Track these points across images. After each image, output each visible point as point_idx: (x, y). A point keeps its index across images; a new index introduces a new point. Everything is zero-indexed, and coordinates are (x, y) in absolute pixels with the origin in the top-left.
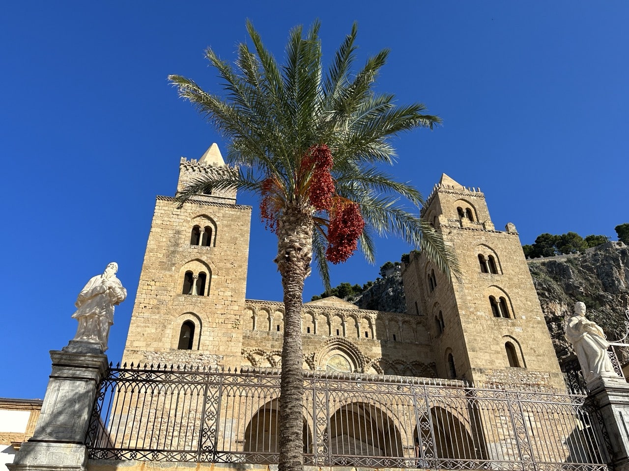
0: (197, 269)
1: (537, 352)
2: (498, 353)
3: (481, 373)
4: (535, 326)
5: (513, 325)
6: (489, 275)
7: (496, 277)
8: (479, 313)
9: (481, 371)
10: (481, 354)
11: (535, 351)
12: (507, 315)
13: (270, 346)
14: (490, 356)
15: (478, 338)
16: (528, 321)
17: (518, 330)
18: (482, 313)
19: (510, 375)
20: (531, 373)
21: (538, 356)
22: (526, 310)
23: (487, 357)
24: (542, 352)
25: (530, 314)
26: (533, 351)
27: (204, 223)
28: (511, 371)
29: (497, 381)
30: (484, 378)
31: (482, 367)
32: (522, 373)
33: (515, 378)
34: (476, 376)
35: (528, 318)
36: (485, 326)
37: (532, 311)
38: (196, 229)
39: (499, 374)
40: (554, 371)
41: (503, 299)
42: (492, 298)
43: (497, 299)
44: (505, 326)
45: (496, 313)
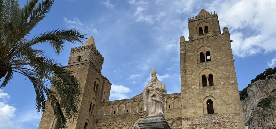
1: (227, 103)
2: (200, 107)
3: (187, 120)
4: (229, 86)
5: (214, 89)
6: (204, 64)
7: (209, 63)
8: (193, 87)
9: (188, 119)
10: (190, 110)
11: (225, 102)
12: (211, 84)
13: (109, 122)
14: (195, 110)
15: (190, 101)
16: (224, 85)
17: (216, 91)
18: (195, 86)
19: (205, 119)
20: (220, 115)
21: (228, 104)
22: (225, 78)
23: (193, 110)
24: (230, 101)
25: (227, 80)
26: (224, 102)
28: (207, 116)
29: (197, 123)
30: (189, 123)
31: (189, 117)
33: (208, 120)
34: (184, 122)
35: (225, 83)
36: (195, 93)
37: (229, 78)
39: (199, 119)
40: (237, 112)
41: (211, 76)
42: (204, 77)
43: (207, 76)
44: (208, 91)
45: (204, 84)
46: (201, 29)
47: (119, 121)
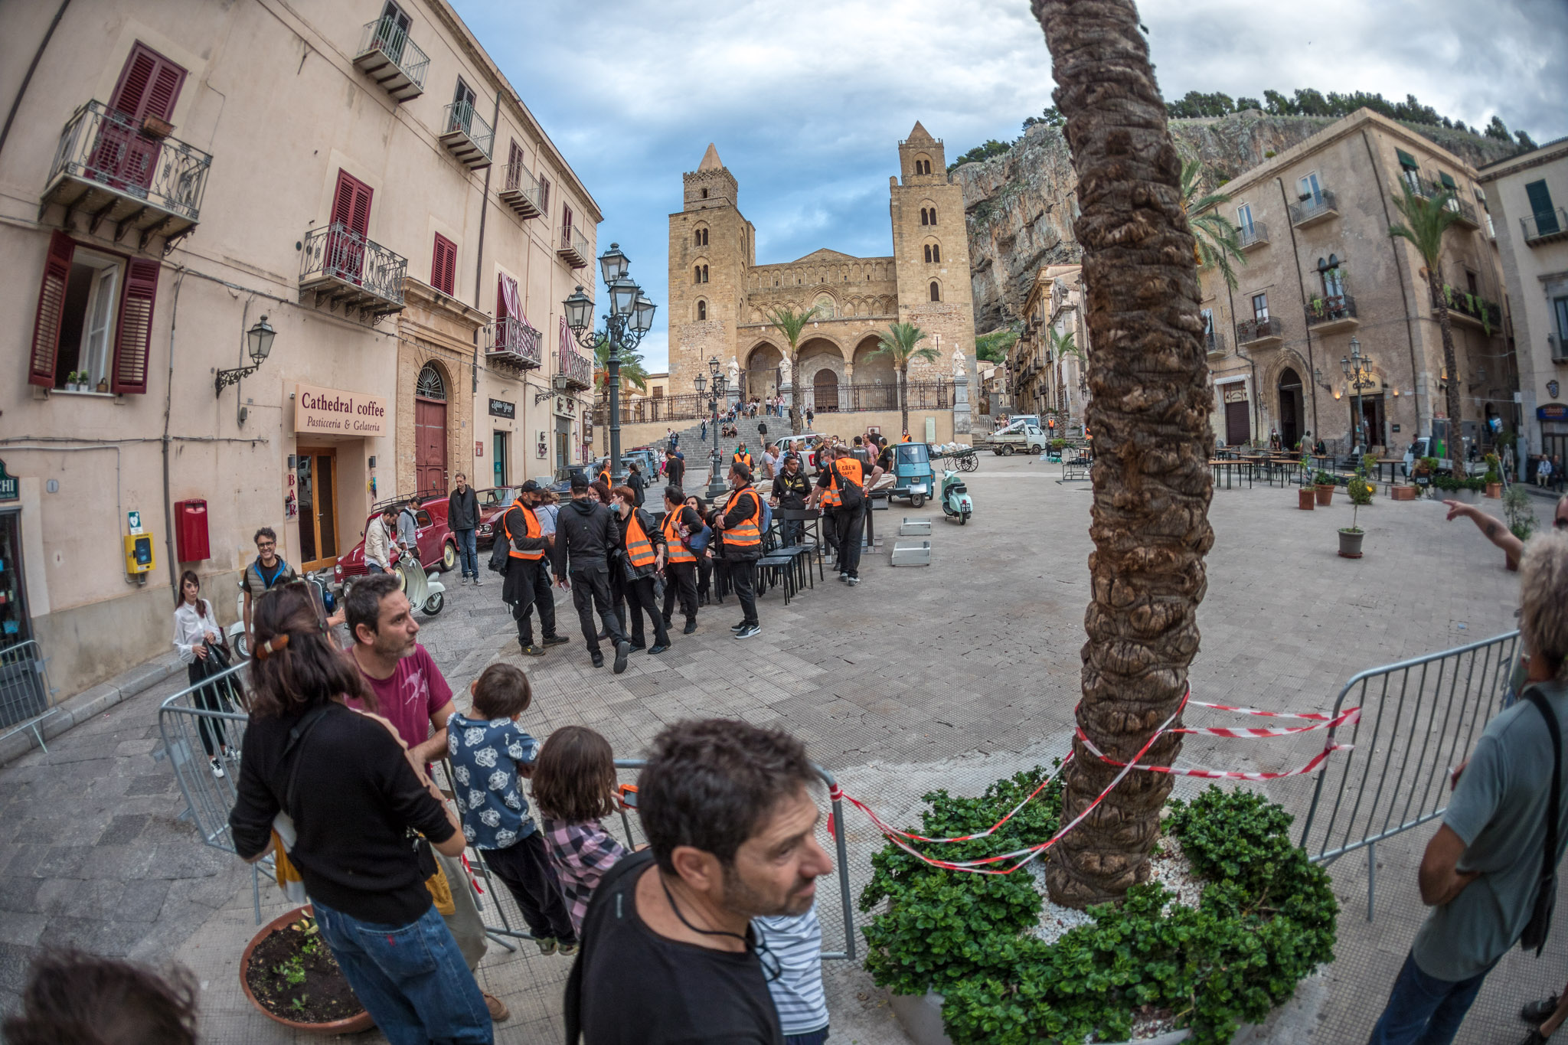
0: (701, 263)
2: (924, 291)
3: (906, 308)
4: (959, 265)
5: (940, 267)
6: (927, 228)
7: (934, 227)
8: (913, 261)
9: (906, 306)
10: (909, 293)
11: (954, 287)
12: (937, 260)
13: (771, 298)
14: (916, 294)
15: (908, 282)
16: (954, 261)
17: (944, 271)
18: (916, 260)
19: (929, 307)
20: (946, 304)
21: (956, 290)
22: (954, 253)
23: (914, 295)
25: (958, 257)
26: (951, 287)
27: (702, 226)
28: (930, 304)
29: (918, 313)
30: (908, 312)
31: (908, 303)
32: (939, 305)
33: (932, 309)
34: (901, 311)
35: (955, 259)
36: (917, 271)
37: (959, 255)
38: (698, 232)
39: (921, 307)
40: (966, 302)
41: (936, 247)
42: (927, 247)
43: (932, 248)
44: (933, 269)
45: (928, 260)
46: (918, 162)
47: (789, 297)
